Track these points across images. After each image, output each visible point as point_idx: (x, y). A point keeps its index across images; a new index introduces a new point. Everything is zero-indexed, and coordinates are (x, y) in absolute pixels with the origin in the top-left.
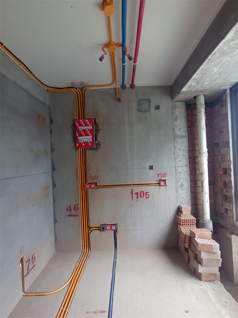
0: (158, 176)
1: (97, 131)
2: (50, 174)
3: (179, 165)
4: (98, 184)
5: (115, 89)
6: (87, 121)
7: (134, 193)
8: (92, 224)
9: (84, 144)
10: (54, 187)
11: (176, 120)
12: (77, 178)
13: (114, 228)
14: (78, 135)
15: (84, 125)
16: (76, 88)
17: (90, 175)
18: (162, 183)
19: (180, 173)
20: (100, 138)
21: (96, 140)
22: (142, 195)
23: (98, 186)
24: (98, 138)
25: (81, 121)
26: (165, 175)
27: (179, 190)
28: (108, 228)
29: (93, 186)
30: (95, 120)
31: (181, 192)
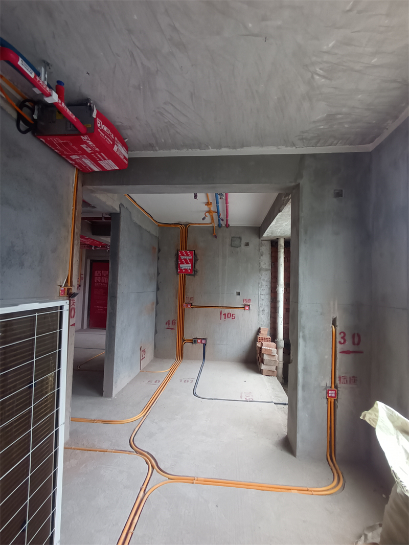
0: (244, 301)
1: (196, 260)
2: (155, 293)
3: (262, 293)
5: (213, 227)
6: (188, 252)
7: (222, 314)
8: (186, 337)
9: (184, 271)
10: (157, 305)
11: (262, 256)
12: (176, 298)
13: (203, 341)
14: (180, 263)
15: (185, 255)
16: (181, 225)
17: (187, 296)
18: (247, 308)
19: (263, 300)
20: (197, 267)
21: (194, 268)
22: (229, 316)
23: (193, 306)
24: (196, 266)
25: (183, 251)
26: (249, 300)
27: (261, 314)
28: (199, 341)
29: (189, 305)
30: (194, 251)
31: (262, 316)
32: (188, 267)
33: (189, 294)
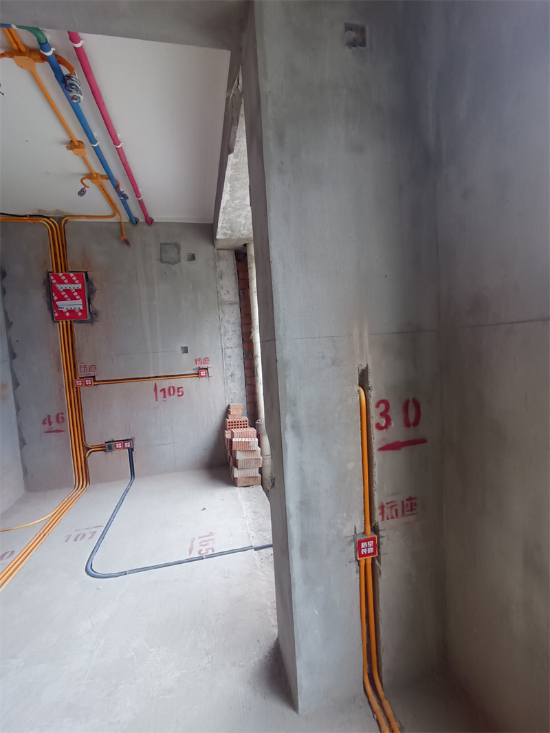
0: (196, 362)
1: (92, 292)
3: (228, 345)
4: (97, 379)
5: (120, 223)
6: (72, 275)
7: (159, 390)
8: (90, 442)
9: (68, 314)
10: (17, 387)
12: (59, 370)
13: (128, 445)
14: (56, 298)
15: (66, 281)
16: (48, 218)
17: (82, 365)
18: (203, 373)
19: (230, 357)
20: (97, 304)
22: (172, 392)
23: (98, 381)
25: (61, 274)
26: (206, 360)
27: (229, 382)
30: (86, 273)
31: (231, 385)
32: (77, 305)
33: (85, 359)
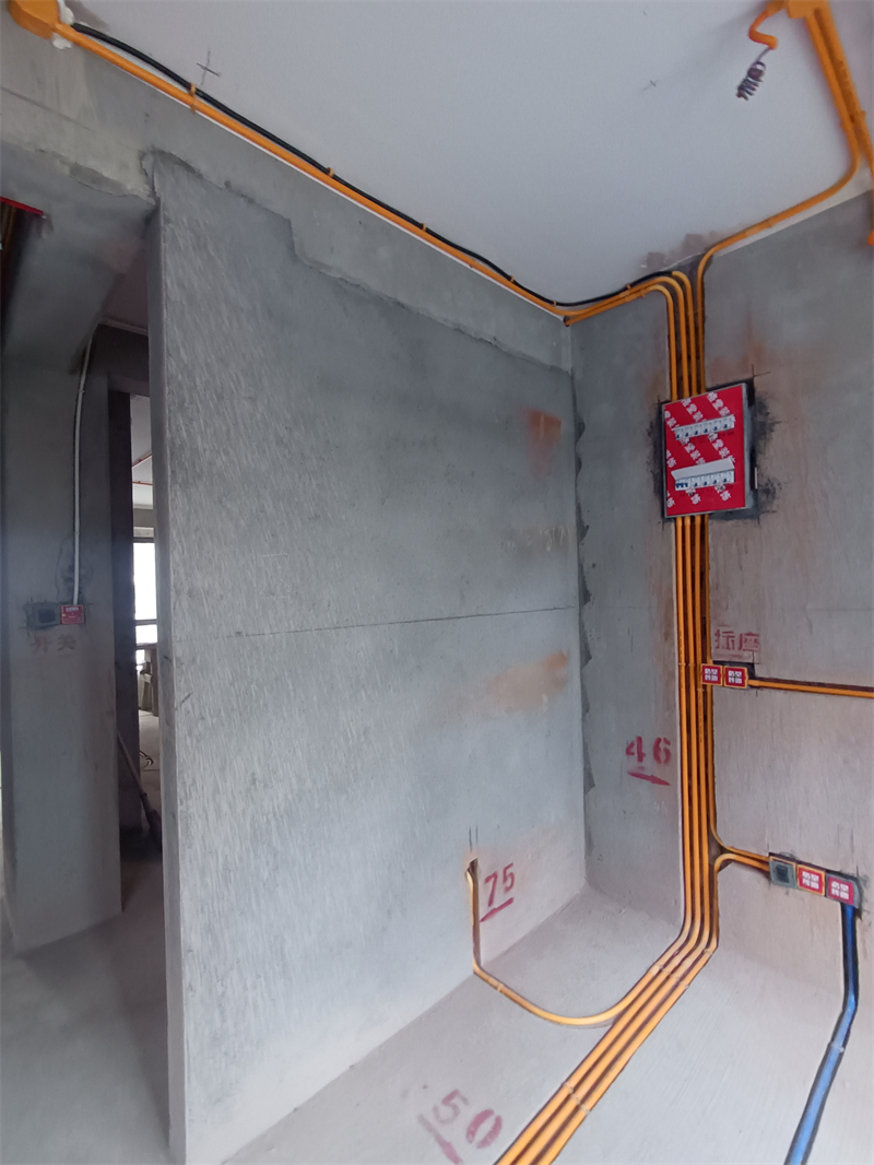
1: (762, 430)
2: (573, 614)
4: (759, 672)
6: (712, 396)
9: (696, 499)
10: (587, 662)
13: (841, 890)
14: (672, 462)
15: (698, 416)
16: (668, 273)
17: (722, 629)
21: (754, 473)
24: (760, 459)
25: (686, 402)
28: (811, 880)
29: (735, 676)
30: (750, 383)
32: (718, 473)
33: (731, 616)
